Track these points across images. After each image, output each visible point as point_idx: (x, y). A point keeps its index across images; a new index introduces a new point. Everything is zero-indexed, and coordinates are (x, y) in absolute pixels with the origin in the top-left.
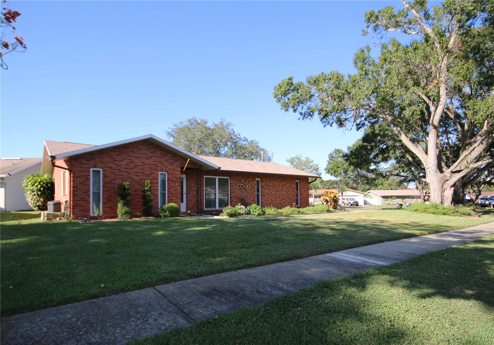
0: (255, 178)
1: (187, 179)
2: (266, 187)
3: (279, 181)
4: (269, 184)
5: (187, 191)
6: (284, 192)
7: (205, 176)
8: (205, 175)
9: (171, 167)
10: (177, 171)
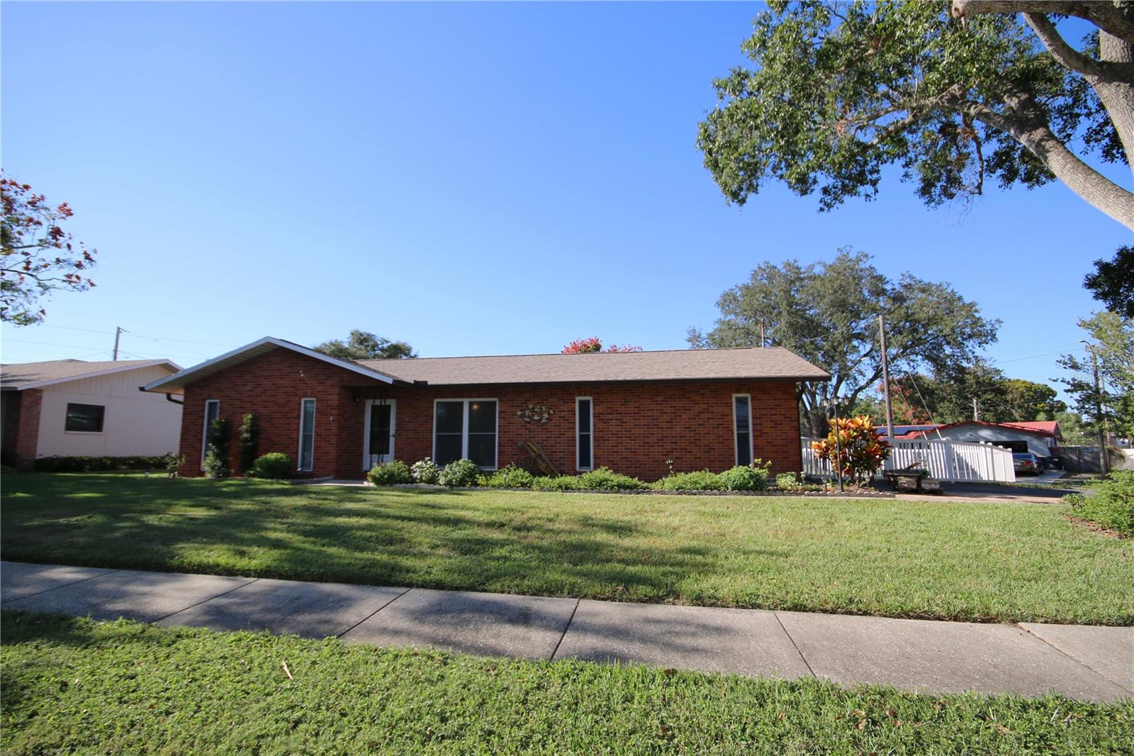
0: (573, 394)
1: (398, 408)
2: (610, 416)
3: (660, 399)
4: (622, 409)
5: (396, 430)
6: (678, 429)
7: (436, 401)
8: (437, 398)
9: (320, 388)
10: (331, 395)
